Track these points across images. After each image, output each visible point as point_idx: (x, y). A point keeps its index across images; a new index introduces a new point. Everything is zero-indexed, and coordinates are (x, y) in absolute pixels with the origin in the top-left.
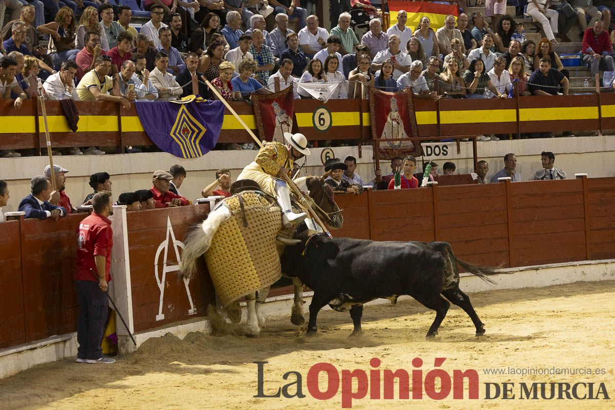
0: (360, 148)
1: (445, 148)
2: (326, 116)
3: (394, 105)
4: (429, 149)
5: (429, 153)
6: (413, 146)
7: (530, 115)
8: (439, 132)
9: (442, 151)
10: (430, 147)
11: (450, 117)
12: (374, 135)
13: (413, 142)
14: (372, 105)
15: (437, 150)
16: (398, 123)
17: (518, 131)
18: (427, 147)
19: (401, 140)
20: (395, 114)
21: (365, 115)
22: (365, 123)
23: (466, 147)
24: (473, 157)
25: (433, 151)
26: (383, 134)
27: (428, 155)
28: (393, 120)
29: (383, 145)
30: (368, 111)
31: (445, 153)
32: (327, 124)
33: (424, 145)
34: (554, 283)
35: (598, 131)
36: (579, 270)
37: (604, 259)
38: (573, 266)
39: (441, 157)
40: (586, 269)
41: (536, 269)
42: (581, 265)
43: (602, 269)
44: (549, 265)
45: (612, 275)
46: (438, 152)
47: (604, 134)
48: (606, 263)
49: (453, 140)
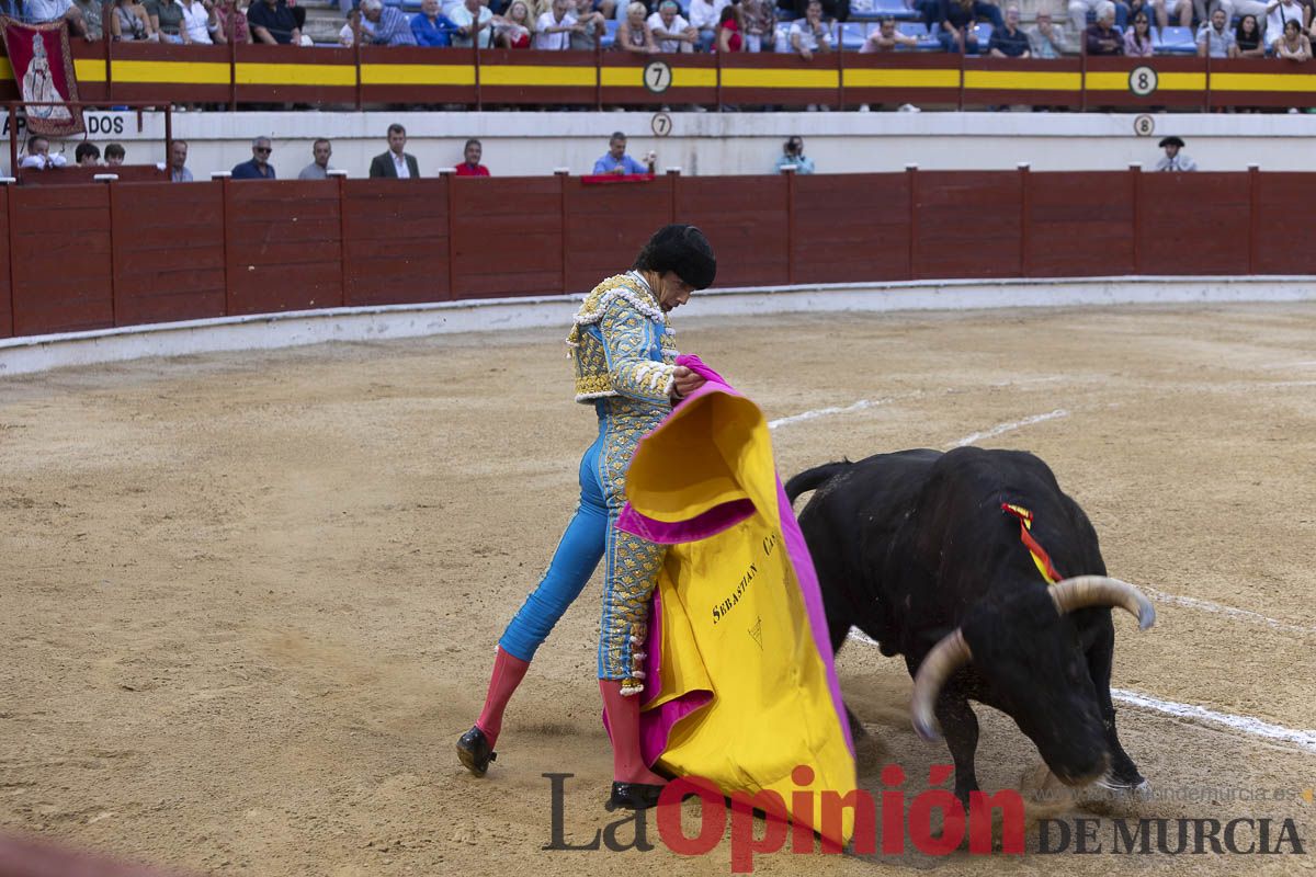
1: (118, 121)
3: (38, 47)
4: (93, 122)
5: (94, 128)
6: (69, 117)
7: (252, 73)
8: (109, 95)
9: (114, 126)
10: (95, 118)
11: (128, 71)
13: (68, 108)
14: (7, 45)
15: (106, 125)
16: (44, 78)
17: (232, 97)
18: (90, 119)
19: (51, 105)
20: (40, 60)
23: (154, 123)
24: (163, 136)
25: (100, 126)
27: (91, 131)
28: (37, 71)
31: (119, 129)
33: (86, 114)
34: (294, 343)
35: (353, 106)
36: (332, 323)
37: (369, 305)
38: (324, 316)
39: (112, 135)
40: (343, 322)
41: (268, 321)
42: (335, 315)
43: (366, 320)
44: (287, 314)
45: (381, 331)
46: (106, 128)
47: (364, 111)
48: (372, 313)
49: (131, 108)
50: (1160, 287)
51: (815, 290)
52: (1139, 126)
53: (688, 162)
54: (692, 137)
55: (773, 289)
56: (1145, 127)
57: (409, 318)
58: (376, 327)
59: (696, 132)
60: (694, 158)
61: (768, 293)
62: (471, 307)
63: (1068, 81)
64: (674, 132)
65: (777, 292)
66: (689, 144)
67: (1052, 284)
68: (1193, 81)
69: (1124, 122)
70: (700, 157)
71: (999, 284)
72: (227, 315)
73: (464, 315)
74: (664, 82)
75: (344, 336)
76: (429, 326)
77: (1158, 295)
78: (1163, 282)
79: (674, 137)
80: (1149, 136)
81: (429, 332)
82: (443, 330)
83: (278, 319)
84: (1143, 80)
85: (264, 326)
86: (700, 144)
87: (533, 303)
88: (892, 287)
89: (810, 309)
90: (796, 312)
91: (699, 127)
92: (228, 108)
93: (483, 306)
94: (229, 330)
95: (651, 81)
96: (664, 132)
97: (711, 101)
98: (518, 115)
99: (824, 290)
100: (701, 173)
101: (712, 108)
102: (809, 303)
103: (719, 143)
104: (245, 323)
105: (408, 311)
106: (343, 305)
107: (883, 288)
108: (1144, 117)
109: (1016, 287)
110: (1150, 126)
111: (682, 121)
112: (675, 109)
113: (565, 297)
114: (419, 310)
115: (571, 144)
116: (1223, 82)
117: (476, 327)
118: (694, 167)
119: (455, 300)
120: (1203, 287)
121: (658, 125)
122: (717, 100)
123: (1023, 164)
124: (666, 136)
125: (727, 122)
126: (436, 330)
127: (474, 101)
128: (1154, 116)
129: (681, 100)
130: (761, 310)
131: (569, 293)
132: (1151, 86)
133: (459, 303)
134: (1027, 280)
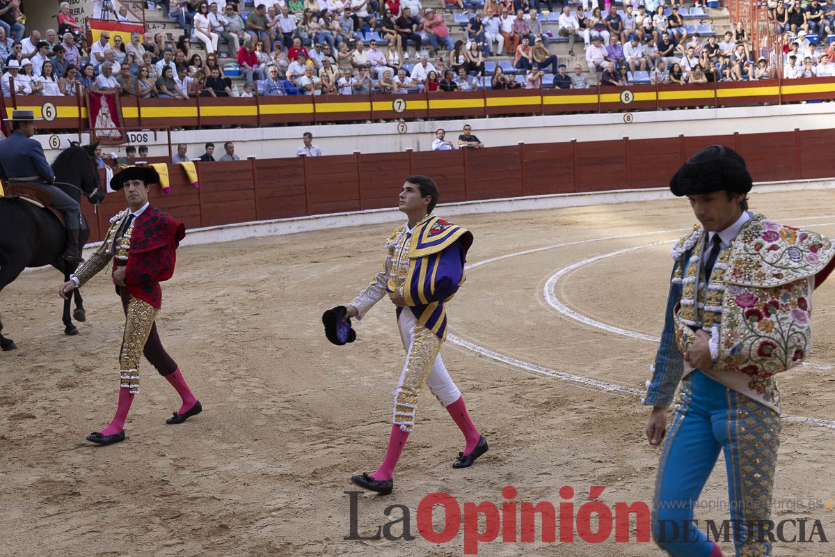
0: (80, 135)
1: (145, 136)
2: (52, 109)
3: (103, 102)
4: (133, 137)
5: (134, 140)
6: (120, 135)
7: (208, 111)
8: (139, 124)
9: (143, 139)
10: (134, 135)
11: (148, 112)
12: (91, 124)
13: (120, 131)
14: (88, 101)
15: (139, 138)
16: (107, 117)
17: (199, 123)
18: (132, 135)
19: (111, 129)
20: (104, 109)
21: (83, 109)
22: (83, 116)
23: (162, 136)
24: (167, 143)
25: (136, 139)
26: (96, 125)
27: (133, 141)
28: (104, 114)
29: (98, 134)
30: (85, 106)
31: (145, 140)
32: (53, 115)
33: (129, 134)
34: (234, 239)
35: (257, 125)
36: (252, 228)
37: (269, 219)
38: (248, 225)
39: (143, 143)
40: (257, 228)
41: (221, 229)
42: (253, 225)
43: (268, 227)
44: (231, 225)
45: (275, 231)
46: (140, 140)
47: (262, 127)
48: (271, 223)
49: (151, 130)
50: (640, 194)
51: (479, 203)
52: (626, 118)
53: (415, 144)
54: (417, 133)
55: (459, 203)
56: (629, 119)
57: (288, 224)
58: (273, 229)
59: (418, 131)
60: (418, 143)
61: (457, 205)
62: (317, 218)
63: (592, 99)
64: (408, 131)
65: (461, 205)
66: (415, 136)
67: (589, 195)
68: (650, 96)
69: (618, 117)
70: (421, 142)
71: (564, 196)
72: (202, 227)
73: (314, 222)
74: (403, 107)
75: (257, 235)
76: (298, 228)
77: (639, 197)
78: (641, 191)
79: (408, 134)
80: (631, 123)
81: (297, 231)
82: (304, 230)
83: (226, 228)
84: (627, 97)
85: (220, 231)
86: (421, 136)
87: (346, 215)
88: (515, 200)
89: (477, 212)
90: (470, 214)
91: (420, 128)
92: (197, 128)
93: (322, 217)
94: (202, 233)
95: (396, 108)
96: (404, 131)
97: (426, 116)
98: (335, 126)
99: (483, 203)
100: (421, 150)
101: (426, 119)
102: (476, 209)
103: (430, 135)
104: (210, 230)
105: (288, 221)
106: (257, 220)
107: (511, 201)
108: (628, 114)
109: (573, 197)
110: (631, 118)
111: (412, 126)
112: (407, 120)
113: (362, 212)
114: (293, 221)
115: (360, 138)
116: (665, 95)
117: (319, 228)
118: (419, 147)
119: (309, 215)
120: (660, 193)
121: (400, 128)
122: (429, 115)
123: (573, 139)
124: (405, 133)
125: (433, 125)
126: (301, 230)
127: (313, 120)
128: (632, 113)
129: (410, 116)
130: (454, 214)
131: (363, 210)
132: (631, 99)
133: (312, 217)
134: (578, 194)
